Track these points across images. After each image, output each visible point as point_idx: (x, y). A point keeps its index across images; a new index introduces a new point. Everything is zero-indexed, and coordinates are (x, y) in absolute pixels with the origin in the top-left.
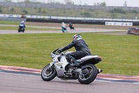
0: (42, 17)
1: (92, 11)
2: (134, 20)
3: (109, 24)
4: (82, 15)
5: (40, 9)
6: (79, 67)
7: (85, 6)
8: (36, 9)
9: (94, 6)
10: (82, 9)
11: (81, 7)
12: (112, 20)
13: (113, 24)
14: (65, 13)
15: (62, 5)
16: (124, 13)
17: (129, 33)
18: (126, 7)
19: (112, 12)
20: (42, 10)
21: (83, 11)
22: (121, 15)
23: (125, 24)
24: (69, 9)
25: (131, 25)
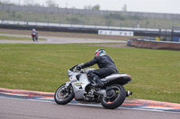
0: (16, 23)
1: (82, 16)
2: (136, 29)
3: (104, 33)
4: (68, 21)
5: (13, 12)
6: (103, 88)
7: (72, 9)
8: (8, 12)
9: (85, 10)
10: (68, 13)
11: (66, 11)
12: (107, 27)
13: (108, 33)
14: (46, 18)
15: (43, 8)
16: (122, 19)
17: (129, 45)
18: (125, 12)
19: (107, 17)
20: (17, 14)
21: (70, 16)
22: (119, 22)
23: (123, 34)
24: (52, 13)
25: (132, 35)
